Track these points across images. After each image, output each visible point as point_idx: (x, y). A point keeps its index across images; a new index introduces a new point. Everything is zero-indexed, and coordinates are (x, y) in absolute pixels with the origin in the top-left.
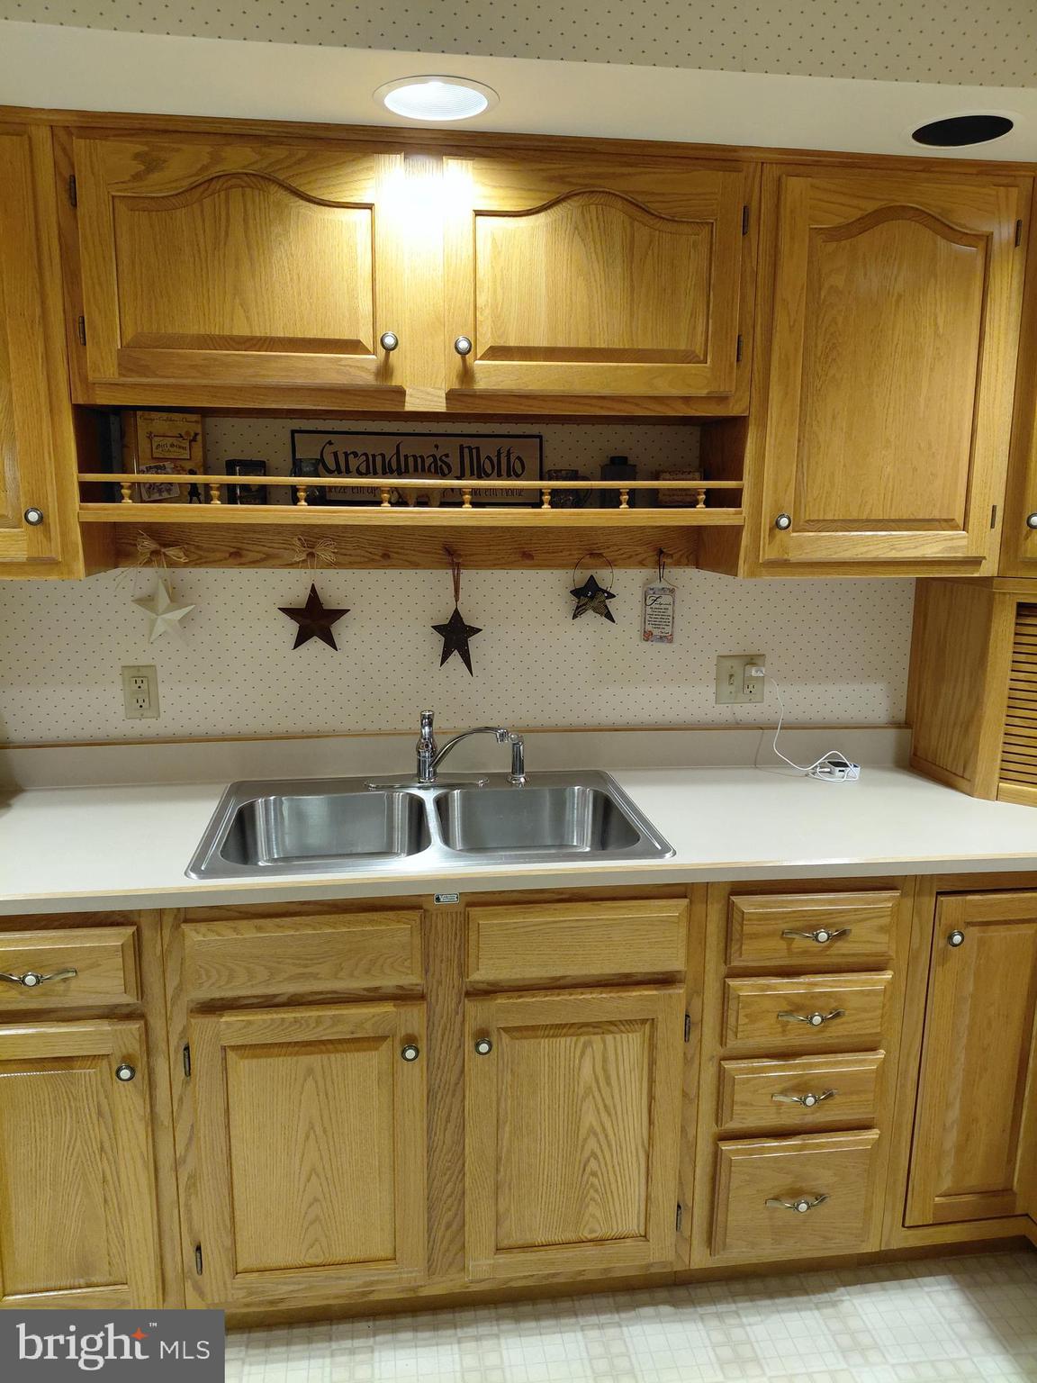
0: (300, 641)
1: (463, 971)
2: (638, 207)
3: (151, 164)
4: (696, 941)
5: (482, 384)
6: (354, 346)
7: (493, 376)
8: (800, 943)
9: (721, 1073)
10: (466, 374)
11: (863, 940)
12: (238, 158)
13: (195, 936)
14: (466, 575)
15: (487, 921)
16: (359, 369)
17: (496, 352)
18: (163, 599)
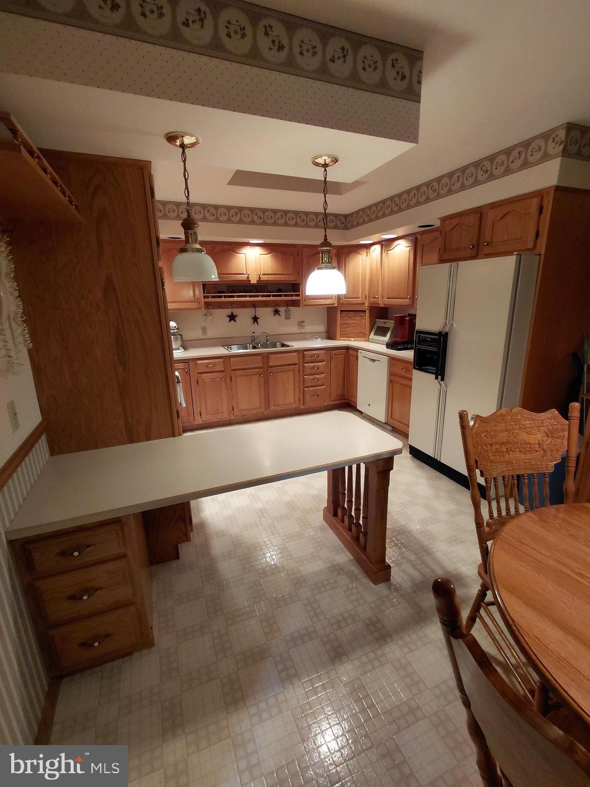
0: (230, 321)
1: (268, 364)
2: (283, 253)
3: (214, 248)
4: (299, 359)
5: (262, 279)
6: (244, 274)
7: (264, 278)
8: (313, 358)
9: (304, 378)
10: (260, 278)
11: (321, 357)
12: (226, 247)
13: (232, 359)
14: (256, 309)
15: (271, 356)
16: (244, 277)
17: (263, 274)
18: (209, 315)
